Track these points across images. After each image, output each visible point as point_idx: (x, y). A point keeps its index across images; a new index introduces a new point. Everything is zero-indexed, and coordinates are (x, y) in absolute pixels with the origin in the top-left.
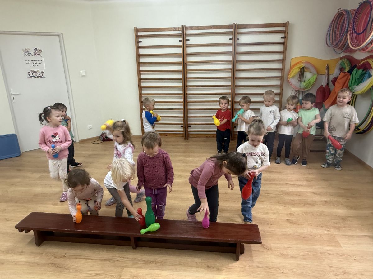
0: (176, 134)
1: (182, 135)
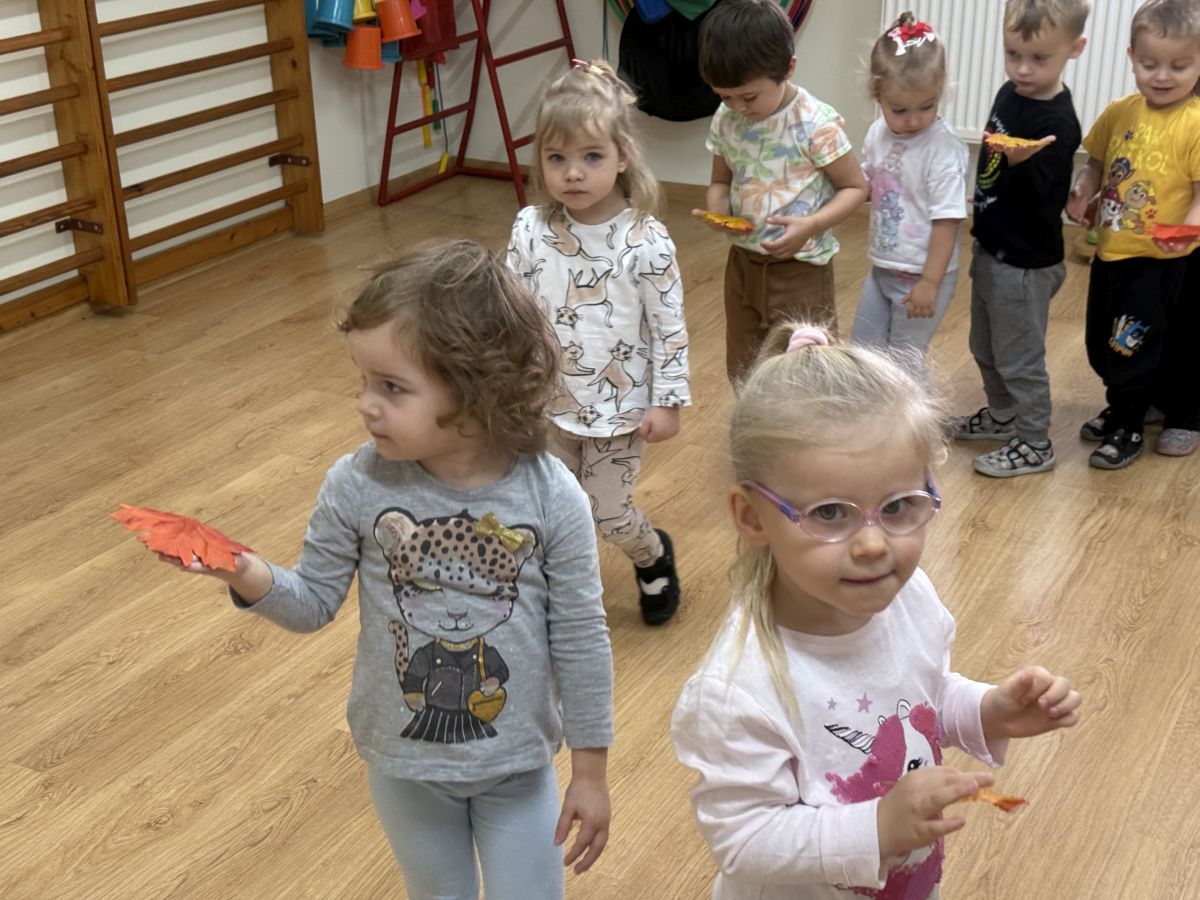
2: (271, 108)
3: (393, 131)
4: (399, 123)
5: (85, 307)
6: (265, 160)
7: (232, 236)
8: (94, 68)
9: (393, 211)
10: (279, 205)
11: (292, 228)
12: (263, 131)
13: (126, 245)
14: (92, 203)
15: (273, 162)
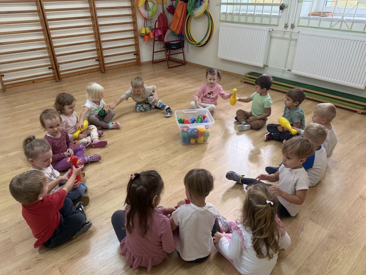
0: (45, 78)
1: (52, 79)
2: (134, 46)
3: (154, 52)
4: (155, 51)
5: (100, 72)
6: (133, 54)
7: (126, 65)
8: (99, 39)
9: (154, 64)
10: (135, 61)
11: (137, 65)
12: (133, 49)
13: (104, 64)
14: (99, 57)
15: (134, 54)
